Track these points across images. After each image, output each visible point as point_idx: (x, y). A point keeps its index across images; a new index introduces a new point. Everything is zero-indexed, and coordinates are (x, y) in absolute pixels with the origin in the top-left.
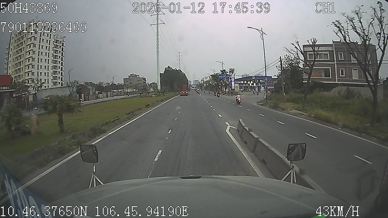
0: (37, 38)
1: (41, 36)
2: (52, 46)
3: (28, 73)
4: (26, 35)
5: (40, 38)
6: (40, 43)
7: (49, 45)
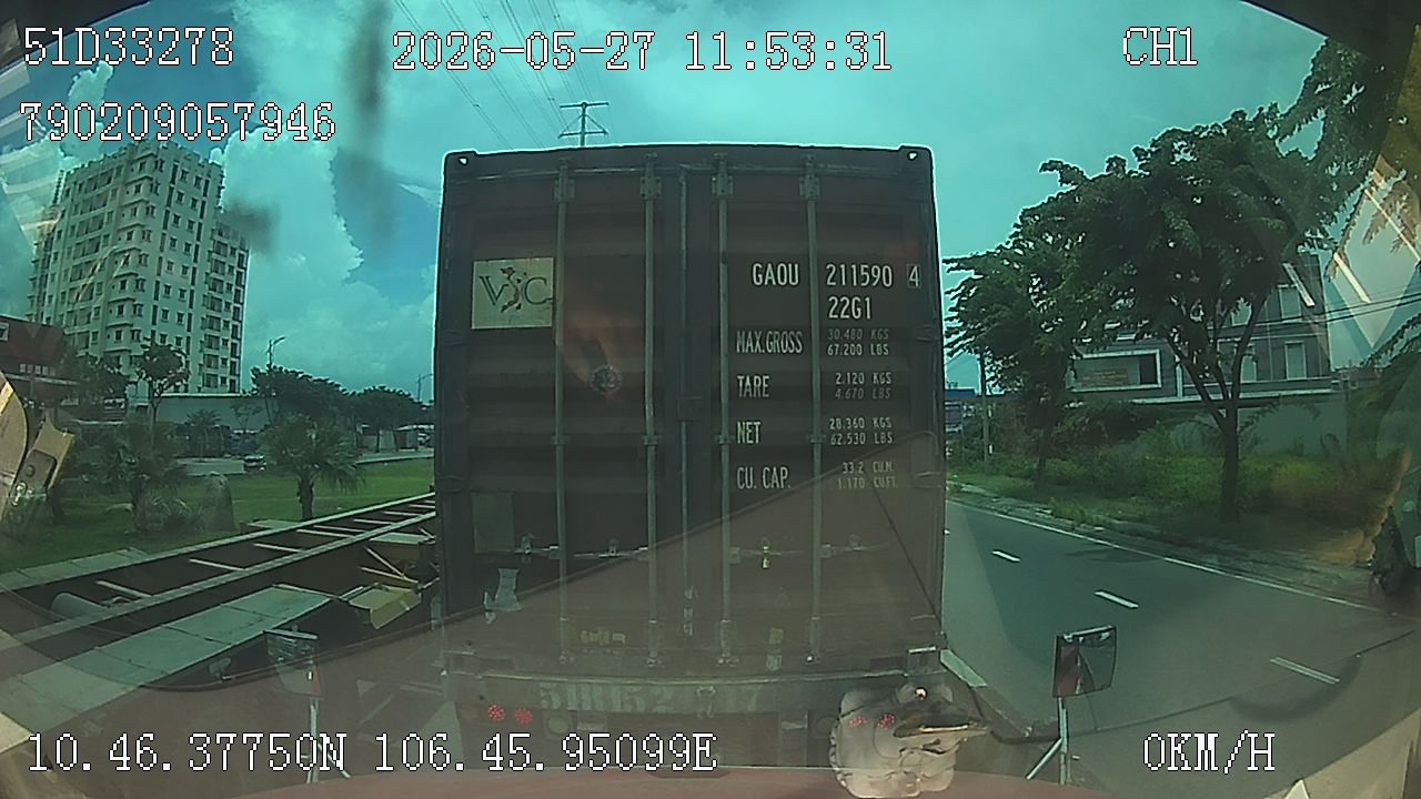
0: (155, 211)
1: (169, 204)
2: (207, 245)
3: (119, 329)
4: (118, 192)
5: (167, 212)
6: (165, 227)
7: (198, 239)
